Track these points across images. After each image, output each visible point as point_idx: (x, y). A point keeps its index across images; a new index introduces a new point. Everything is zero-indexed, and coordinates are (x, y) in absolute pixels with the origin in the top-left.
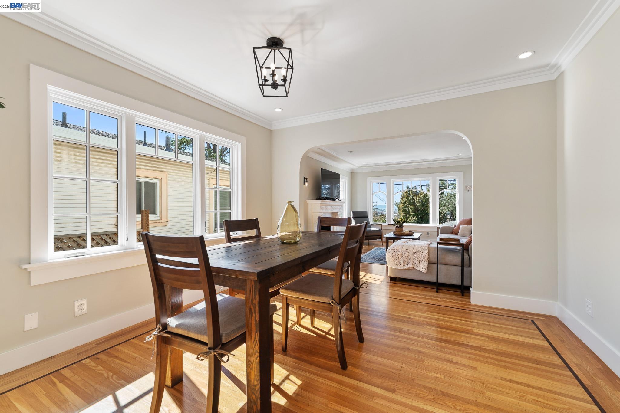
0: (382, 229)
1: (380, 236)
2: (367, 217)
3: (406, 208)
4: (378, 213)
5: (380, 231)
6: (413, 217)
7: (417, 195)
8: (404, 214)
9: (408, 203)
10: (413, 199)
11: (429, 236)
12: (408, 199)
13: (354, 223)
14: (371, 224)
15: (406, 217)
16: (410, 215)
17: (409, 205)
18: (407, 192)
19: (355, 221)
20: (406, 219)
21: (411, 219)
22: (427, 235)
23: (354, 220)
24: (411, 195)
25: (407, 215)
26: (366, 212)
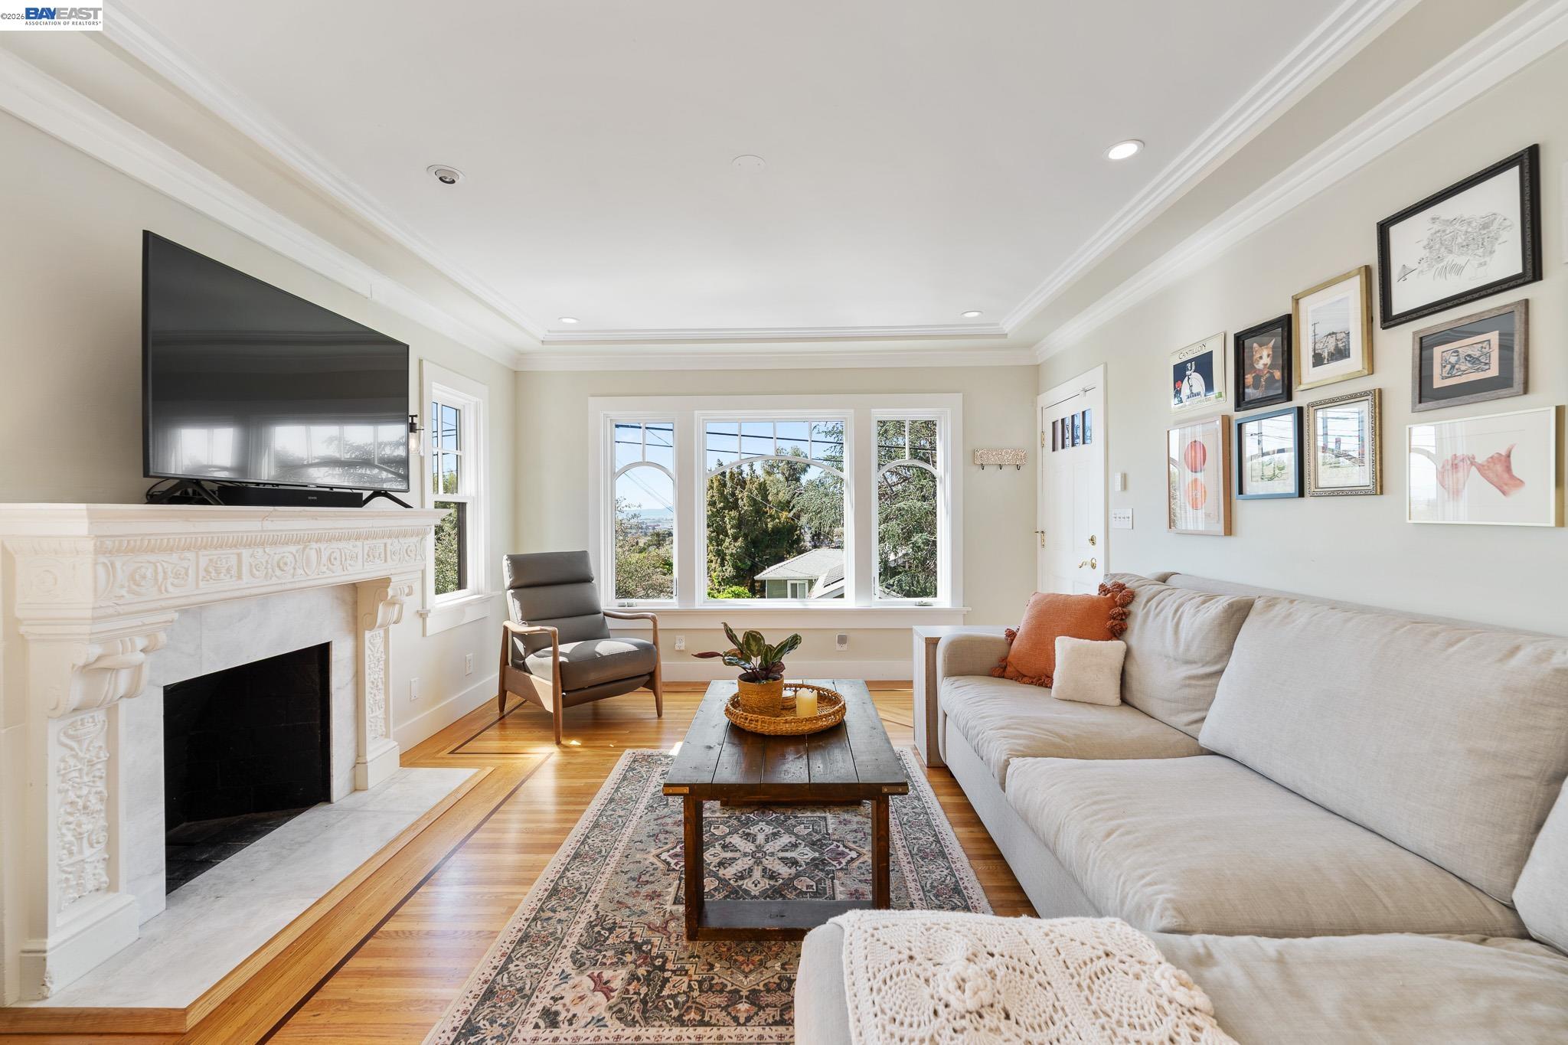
0: (655, 643)
1: (647, 678)
2: (587, 580)
3: (716, 516)
4: (647, 528)
5: (648, 653)
6: (735, 539)
7: (742, 483)
8: (712, 532)
9: (722, 504)
10: (733, 494)
11: (845, 647)
12: (721, 493)
13: (520, 615)
14: (605, 614)
15: (717, 542)
16: (727, 535)
17: (724, 508)
18: (719, 477)
19: (522, 608)
20: (718, 546)
21: (730, 544)
22: (838, 647)
23: (517, 603)
24: (729, 484)
25: (718, 535)
26: (582, 557)
